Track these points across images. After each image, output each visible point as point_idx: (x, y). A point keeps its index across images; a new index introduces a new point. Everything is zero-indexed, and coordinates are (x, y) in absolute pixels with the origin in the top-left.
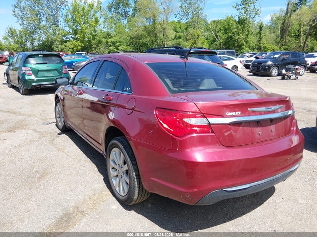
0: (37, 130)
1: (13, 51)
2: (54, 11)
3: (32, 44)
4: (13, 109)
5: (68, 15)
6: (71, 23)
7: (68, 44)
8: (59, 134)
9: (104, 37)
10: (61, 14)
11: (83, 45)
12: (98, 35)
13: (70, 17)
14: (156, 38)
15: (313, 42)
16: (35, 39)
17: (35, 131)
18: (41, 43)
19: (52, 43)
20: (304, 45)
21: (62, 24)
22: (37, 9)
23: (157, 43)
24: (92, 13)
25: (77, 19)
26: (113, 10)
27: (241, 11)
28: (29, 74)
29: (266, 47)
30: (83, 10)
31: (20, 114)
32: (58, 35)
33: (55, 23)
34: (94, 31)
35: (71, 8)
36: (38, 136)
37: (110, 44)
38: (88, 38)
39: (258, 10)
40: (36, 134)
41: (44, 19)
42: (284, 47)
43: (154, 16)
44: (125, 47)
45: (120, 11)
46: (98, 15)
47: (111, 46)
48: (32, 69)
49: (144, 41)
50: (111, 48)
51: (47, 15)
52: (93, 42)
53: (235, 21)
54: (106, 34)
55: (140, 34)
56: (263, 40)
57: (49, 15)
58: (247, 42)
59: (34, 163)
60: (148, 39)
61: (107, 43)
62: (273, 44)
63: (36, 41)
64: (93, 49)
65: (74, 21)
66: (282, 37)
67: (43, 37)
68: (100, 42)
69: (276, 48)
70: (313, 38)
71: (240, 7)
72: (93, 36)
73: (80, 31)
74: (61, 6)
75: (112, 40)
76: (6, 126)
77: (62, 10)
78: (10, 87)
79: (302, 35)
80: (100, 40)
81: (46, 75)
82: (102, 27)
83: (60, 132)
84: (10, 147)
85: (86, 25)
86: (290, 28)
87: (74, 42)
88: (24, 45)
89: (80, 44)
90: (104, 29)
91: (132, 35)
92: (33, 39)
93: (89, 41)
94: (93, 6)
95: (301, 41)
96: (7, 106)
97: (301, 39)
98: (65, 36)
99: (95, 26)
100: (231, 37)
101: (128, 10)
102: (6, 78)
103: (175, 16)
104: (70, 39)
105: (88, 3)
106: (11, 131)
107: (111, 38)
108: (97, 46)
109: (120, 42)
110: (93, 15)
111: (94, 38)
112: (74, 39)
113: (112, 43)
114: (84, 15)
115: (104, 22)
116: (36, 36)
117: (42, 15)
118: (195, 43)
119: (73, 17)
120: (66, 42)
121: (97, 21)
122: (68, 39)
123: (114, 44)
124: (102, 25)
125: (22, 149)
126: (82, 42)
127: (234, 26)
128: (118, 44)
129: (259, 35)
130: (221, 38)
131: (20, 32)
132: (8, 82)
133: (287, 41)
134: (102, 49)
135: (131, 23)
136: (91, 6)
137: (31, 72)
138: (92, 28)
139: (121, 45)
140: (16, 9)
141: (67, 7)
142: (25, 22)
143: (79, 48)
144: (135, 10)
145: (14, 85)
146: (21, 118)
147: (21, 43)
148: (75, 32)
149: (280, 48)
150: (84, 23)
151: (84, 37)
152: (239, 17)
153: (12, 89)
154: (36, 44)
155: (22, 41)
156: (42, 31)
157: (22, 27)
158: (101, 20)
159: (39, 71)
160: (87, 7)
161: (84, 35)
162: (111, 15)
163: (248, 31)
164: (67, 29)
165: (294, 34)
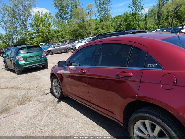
0: (41, 101)
1: (2, 48)
2: (24, 21)
3: (13, 42)
4: (16, 86)
5: (32, 23)
6: (35, 27)
7: (34, 39)
8: (58, 101)
9: (55, 33)
10: (28, 23)
11: (43, 39)
12: (52, 32)
13: (34, 23)
14: (85, 29)
15: (176, 21)
16: (14, 39)
17: (39, 101)
18: (18, 41)
19: (25, 40)
20: (172, 23)
21: (29, 28)
22: (14, 21)
23: (86, 32)
24: (47, 20)
25: (38, 24)
26: (58, 17)
27: (133, 8)
28: (21, 61)
29: (150, 27)
30: (41, 18)
31: (22, 89)
32: (27, 35)
33: (25, 28)
34: (49, 30)
35: (34, 18)
36: (43, 106)
37: (59, 36)
38: (46, 34)
39: (143, 6)
40: (41, 104)
41: (19, 26)
42: (161, 26)
43: (83, 17)
44: (68, 37)
45: (62, 17)
46: (50, 20)
47: (60, 38)
48: (22, 57)
49: (79, 32)
50: (60, 39)
51: (20, 24)
52: (49, 36)
53: (130, 14)
54: (56, 31)
55: (76, 28)
56: (148, 23)
57: (21, 24)
58: (139, 26)
59: (53, 132)
60: (81, 31)
61: (57, 36)
62: (154, 24)
63: (14, 40)
64: (49, 41)
65: (36, 26)
66: (159, 20)
67: (19, 37)
68: (53, 36)
69: (156, 27)
70: (176, 19)
71: (132, 6)
72: (49, 33)
73: (40, 31)
74: (28, 18)
75: (60, 34)
76: (16, 100)
77: (28, 20)
78: (7, 70)
79: (170, 17)
80: (53, 35)
81: (32, 60)
82: (53, 27)
83: (58, 100)
84: (27, 119)
85: (44, 27)
86: (162, 15)
87: (38, 38)
88: (8, 43)
89: (41, 39)
90: (54, 28)
91: (72, 29)
92: (13, 39)
93: (47, 36)
94: (47, 16)
95: (170, 21)
96: (10, 84)
97: (170, 20)
98: (32, 35)
99: (49, 27)
100: (129, 24)
101: (67, 16)
102: (4, 64)
103: (94, 16)
104: (35, 36)
105: (44, 14)
106: (21, 104)
107: (59, 33)
108: (52, 38)
109: (65, 35)
110: (47, 21)
111: (49, 34)
112: (38, 36)
113: (60, 35)
114: (42, 21)
115: (54, 24)
116: (15, 37)
117: (17, 24)
118: (108, 30)
119: (35, 23)
120: (33, 38)
121: (50, 24)
122: (34, 37)
123: (61, 36)
124: (53, 26)
125: (37, 119)
126: (42, 37)
127: (130, 17)
128: (64, 36)
129: (145, 21)
130: (123, 25)
131: (5, 36)
132: (5, 67)
133: (162, 22)
134: (55, 40)
135: (70, 23)
136: (46, 16)
137: (22, 59)
138: (48, 28)
139: (65, 36)
140: (1, 23)
141: (31, 18)
142: (7, 30)
143: (41, 41)
144: (71, 15)
145: (10, 68)
146: (24, 92)
147: (6, 42)
148: (38, 32)
149: (159, 27)
150: (42, 26)
151: (43, 34)
152: (132, 12)
153: (9, 72)
154: (15, 42)
155: (7, 41)
156: (18, 34)
157: (6, 33)
158: (52, 23)
159: (27, 57)
160: (43, 17)
161: (43, 33)
162: (57, 20)
163: (139, 19)
164: (33, 31)
165: (166, 18)
